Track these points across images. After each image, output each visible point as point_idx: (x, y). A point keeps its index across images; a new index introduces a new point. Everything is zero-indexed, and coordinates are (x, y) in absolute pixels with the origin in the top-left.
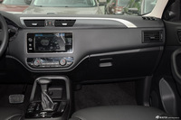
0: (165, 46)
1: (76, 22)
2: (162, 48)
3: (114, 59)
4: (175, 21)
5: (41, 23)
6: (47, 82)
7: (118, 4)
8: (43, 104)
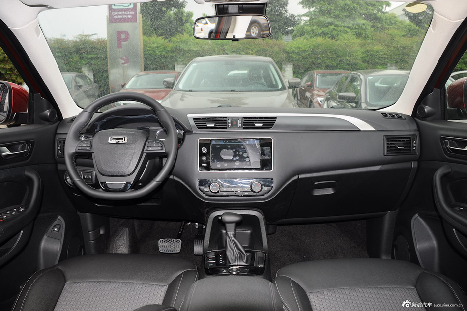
0: (419, 160)
1: (277, 122)
2: (414, 164)
3: (339, 182)
4: (433, 121)
5: (221, 123)
6: (236, 219)
7: (317, 84)
8: (229, 254)
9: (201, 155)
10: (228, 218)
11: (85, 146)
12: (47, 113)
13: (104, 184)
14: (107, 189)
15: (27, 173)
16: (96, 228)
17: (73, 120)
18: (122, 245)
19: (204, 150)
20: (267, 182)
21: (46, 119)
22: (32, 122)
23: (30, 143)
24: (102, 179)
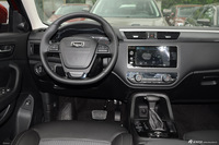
7: (178, 14)
8: (151, 122)
9: (129, 56)
10: (150, 99)
11: (54, 48)
12: (22, 25)
13: (68, 73)
14: (70, 77)
15: (11, 66)
16: (51, 102)
17: (40, 30)
18: (67, 115)
19: (132, 53)
20: (173, 76)
21: (21, 29)
22: (11, 31)
23: (12, 44)
24: (66, 70)
